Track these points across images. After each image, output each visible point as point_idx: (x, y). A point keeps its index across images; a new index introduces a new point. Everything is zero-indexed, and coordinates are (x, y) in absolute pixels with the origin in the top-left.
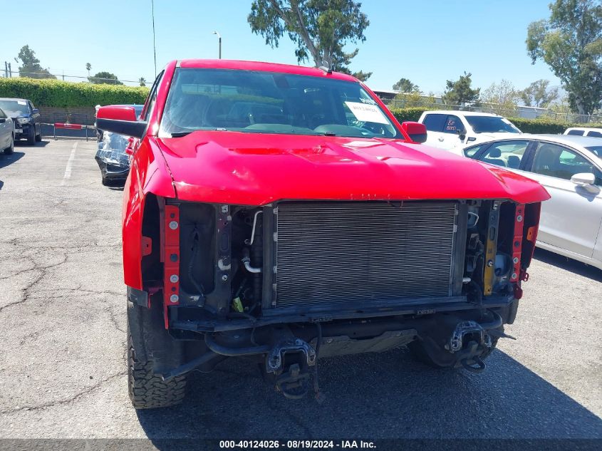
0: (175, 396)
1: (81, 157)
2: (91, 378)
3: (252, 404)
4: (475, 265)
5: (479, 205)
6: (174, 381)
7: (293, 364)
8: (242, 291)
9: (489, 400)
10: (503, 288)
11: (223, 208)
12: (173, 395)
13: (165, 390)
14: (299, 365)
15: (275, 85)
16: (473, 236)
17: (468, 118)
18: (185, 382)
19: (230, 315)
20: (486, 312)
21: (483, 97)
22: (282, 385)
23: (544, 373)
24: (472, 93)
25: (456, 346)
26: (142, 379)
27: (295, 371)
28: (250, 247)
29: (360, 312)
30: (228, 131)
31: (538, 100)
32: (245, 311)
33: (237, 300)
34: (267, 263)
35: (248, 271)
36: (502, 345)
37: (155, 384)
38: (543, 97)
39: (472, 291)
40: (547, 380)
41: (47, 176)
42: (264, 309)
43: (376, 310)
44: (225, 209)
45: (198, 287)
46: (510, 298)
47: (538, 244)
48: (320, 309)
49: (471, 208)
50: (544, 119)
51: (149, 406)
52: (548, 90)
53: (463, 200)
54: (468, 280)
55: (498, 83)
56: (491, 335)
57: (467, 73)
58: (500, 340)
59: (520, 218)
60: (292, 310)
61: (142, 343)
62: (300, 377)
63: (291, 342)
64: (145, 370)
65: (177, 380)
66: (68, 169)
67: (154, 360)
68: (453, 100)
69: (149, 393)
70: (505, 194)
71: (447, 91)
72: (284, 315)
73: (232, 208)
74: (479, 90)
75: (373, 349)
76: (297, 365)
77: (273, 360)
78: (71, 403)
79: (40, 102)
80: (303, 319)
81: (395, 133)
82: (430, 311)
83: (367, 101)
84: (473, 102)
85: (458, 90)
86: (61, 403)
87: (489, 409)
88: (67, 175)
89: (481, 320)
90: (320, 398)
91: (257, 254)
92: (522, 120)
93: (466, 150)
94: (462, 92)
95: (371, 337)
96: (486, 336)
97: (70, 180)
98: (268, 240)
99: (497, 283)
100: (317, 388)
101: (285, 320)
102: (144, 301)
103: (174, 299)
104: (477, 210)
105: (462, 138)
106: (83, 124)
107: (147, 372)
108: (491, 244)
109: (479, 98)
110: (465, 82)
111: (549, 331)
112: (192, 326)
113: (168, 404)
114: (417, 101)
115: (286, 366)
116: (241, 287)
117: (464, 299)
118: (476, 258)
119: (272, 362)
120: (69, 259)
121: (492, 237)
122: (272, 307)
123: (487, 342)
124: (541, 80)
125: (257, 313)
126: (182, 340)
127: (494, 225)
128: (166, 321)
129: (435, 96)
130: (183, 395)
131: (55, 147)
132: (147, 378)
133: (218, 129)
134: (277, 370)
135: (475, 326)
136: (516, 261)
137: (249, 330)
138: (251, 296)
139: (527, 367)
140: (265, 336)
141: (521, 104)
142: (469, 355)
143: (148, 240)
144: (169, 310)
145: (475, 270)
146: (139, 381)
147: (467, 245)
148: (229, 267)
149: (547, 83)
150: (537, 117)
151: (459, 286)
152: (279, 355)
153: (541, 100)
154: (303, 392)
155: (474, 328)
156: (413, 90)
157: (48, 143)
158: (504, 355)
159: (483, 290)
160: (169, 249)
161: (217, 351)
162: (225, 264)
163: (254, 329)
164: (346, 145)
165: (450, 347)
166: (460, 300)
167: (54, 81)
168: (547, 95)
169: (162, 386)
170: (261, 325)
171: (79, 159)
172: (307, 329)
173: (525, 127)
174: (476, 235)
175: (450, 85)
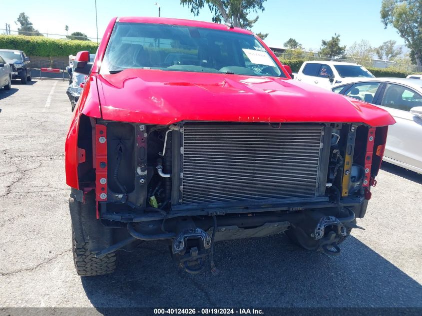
0: (109, 267)
1: (58, 92)
2: (50, 252)
3: (167, 273)
4: (336, 174)
5: (340, 127)
6: (107, 257)
7: (193, 247)
8: (157, 191)
9: (343, 273)
10: (356, 191)
11: (141, 127)
12: (107, 266)
13: (100, 263)
14: (198, 248)
15: (190, 36)
16: (335, 151)
17: (336, 67)
18: (115, 258)
19: (147, 209)
20: (343, 210)
21: (348, 52)
22: (185, 262)
23: (385, 254)
24: (340, 49)
25: (319, 235)
26: (82, 255)
27: (194, 253)
28: (163, 158)
29: (247, 208)
30: (152, 69)
31: (387, 54)
32: (159, 207)
33: (153, 198)
34: (176, 169)
35: (161, 176)
36: (354, 233)
37: (94, 259)
38: (392, 53)
39: (333, 193)
40: (387, 259)
41: (33, 105)
42: (173, 205)
43: (259, 207)
44: (142, 128)
45: (121, 188)
46: (362, 199)
47: (384, 158)
48: (216, 206)
49: (334, 130)
50: (391, 69)
51: (89, 274)
52: (395, 48)
53: (328, 123)
54: (330, 185)
55: (359, 42)
56: (346, 226)
57: (337, 34)
58: (353, 230)
59: (371, 139)
60: (195, 206)
61: (81, 229)
62: (199, 256)
63: (192, 231)
64: (85, 249)
65: (109, 256)
66: (49, 100)
67: (90, 242)
68: (326, 54)
69: (88, 265)
70: (361, 119)
71: (322, 48)
72: (188, 210)
73: (148, 128)
74: (345, 47)
75: (256, 235)
76: (196, 248)
77: (178, 244)
78: (33, 270)
79: (31, 53)
80: (203, 213)
81: (279, 73)
82: (300, 208)
83: (260, 49)
84: (341, 56)
85: (330, 47)
86: (27, 270)
87: (343, 280)
88: (48, 105)
89: (339, 216)
90: (215, 272)
91: (168, 164)
92: (376, 69)
93: (333, 89)
94: (333, 48)
95: (255, 227)
96: (342, 228)
97: (49, 108)
98: (176, 152)
99: (352, 187)
100: (212, 264)
101: (189, 214)
102: (81, 197)
103: (103, 196)
104: (339, 131)
105: (332, 81)
106: (61, 69)
107: (86, 250)
108: (348, 158)
109: (345, 53)
110: (335, 42)
111: (390, 222)
112: (116, 217)
113: (104, 273)
114: (300, 55)
115: (187, 249)
116: (157, 188)
117: (327, 199)
118: (336, 168)
119: (176, 245)
120: (42, 165)
121: (349, 153)
122: (179, 204)
123: (343, 233)
124: (390, 41)
125: (167, 208)
126: (111, 227)
127: (351, 144)
128: (98, 213)
129: (313, 52)
130: (115, 267)
131: (41, 85)
132: (86, 254)
133: (144, 68)
134: (181, 251)
135: (334, 220)
136: (367, 171)
137: (162, 221)
138: (164, 195)
139: (372, 249)
140: (173, 226)
141: (376, 57)
142: (328, 242)
143: (83, 151)
144: (99, 204)
145: (336, 177)
146: (80, 256)
147: (330, 158)
148: (145, 173)
149: (394, 43)
150: (386, 67)
151: (323, 190)
152: (182, 240)
153: (390, 55)
154: (200, 268)
155: (333, 221)
156: (298, 47)
157: (35, 82)
158: (356, 240)
159: (341, 192)
160: (99, 159)
161: (135, 236)
162: (142, 170)
163: (164, 220)
164: (243, 81)
165: (315, 235)
166: (324, 200)
167: (41, 37)
168: (394, 51)
169: (97, 260)
170: (170, 217)
171: (57, 94)
172: (206, 221)
173: (377, 74)
174: (338, 150)
175: (324, 43)
